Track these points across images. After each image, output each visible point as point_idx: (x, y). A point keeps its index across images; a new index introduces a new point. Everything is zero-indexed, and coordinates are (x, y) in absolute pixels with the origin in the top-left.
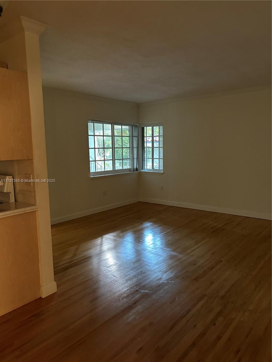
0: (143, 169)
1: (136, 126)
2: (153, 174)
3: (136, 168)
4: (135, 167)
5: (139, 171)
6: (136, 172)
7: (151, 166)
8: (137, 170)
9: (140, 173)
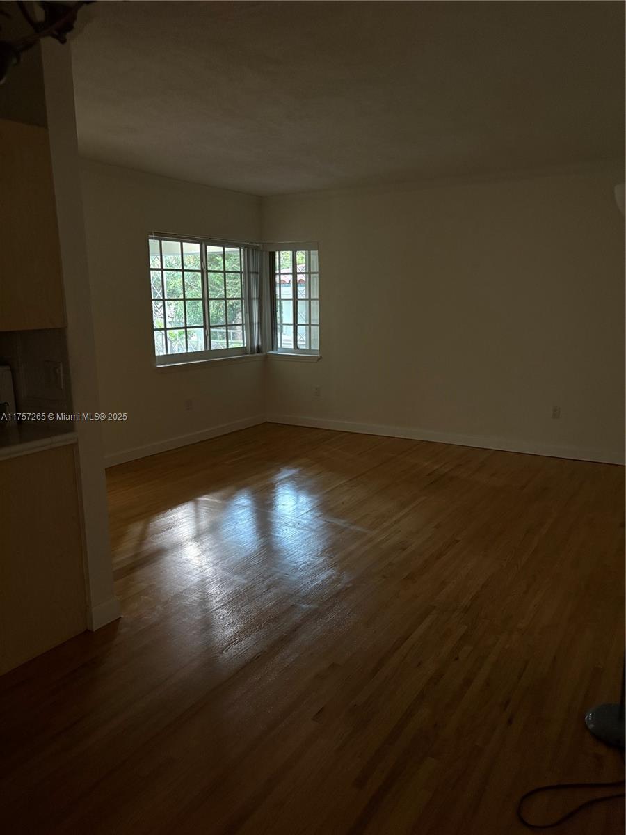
0: (272, 350)
1: (256, 249)
2: (297, 359)
3: (258, 347)
4: (255, 344)
5: (264, 354)
6: (258, 354)
7: (292, 343)
8: (259, 350)
9: (267, 356)
